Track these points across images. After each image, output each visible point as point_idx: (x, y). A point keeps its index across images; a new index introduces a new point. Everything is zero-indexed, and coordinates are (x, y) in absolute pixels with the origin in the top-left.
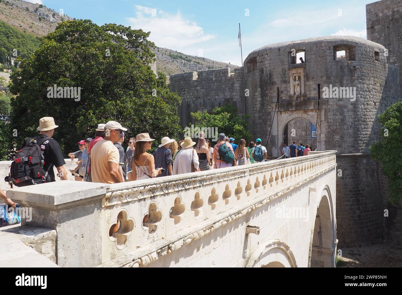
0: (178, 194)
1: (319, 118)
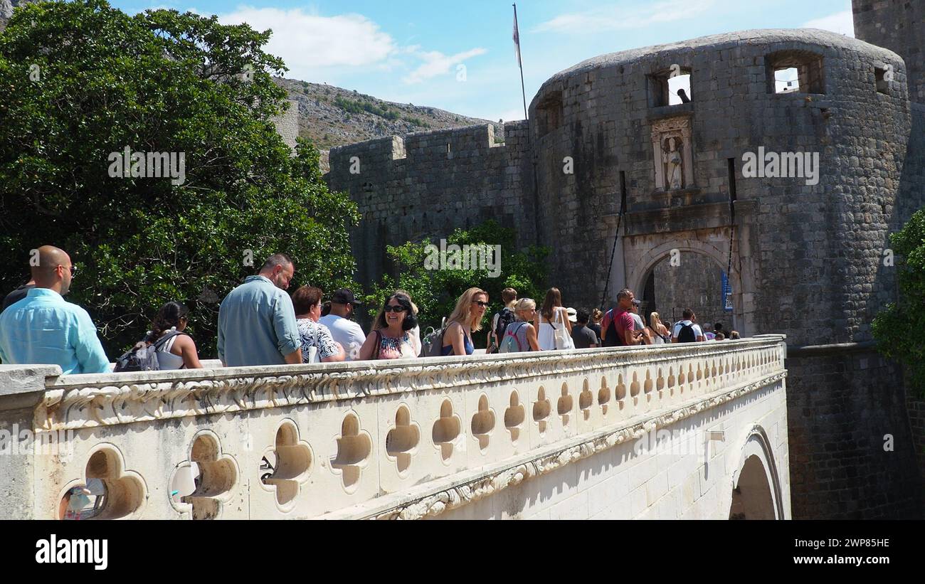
0: (287, 415)
1: (737, 250)
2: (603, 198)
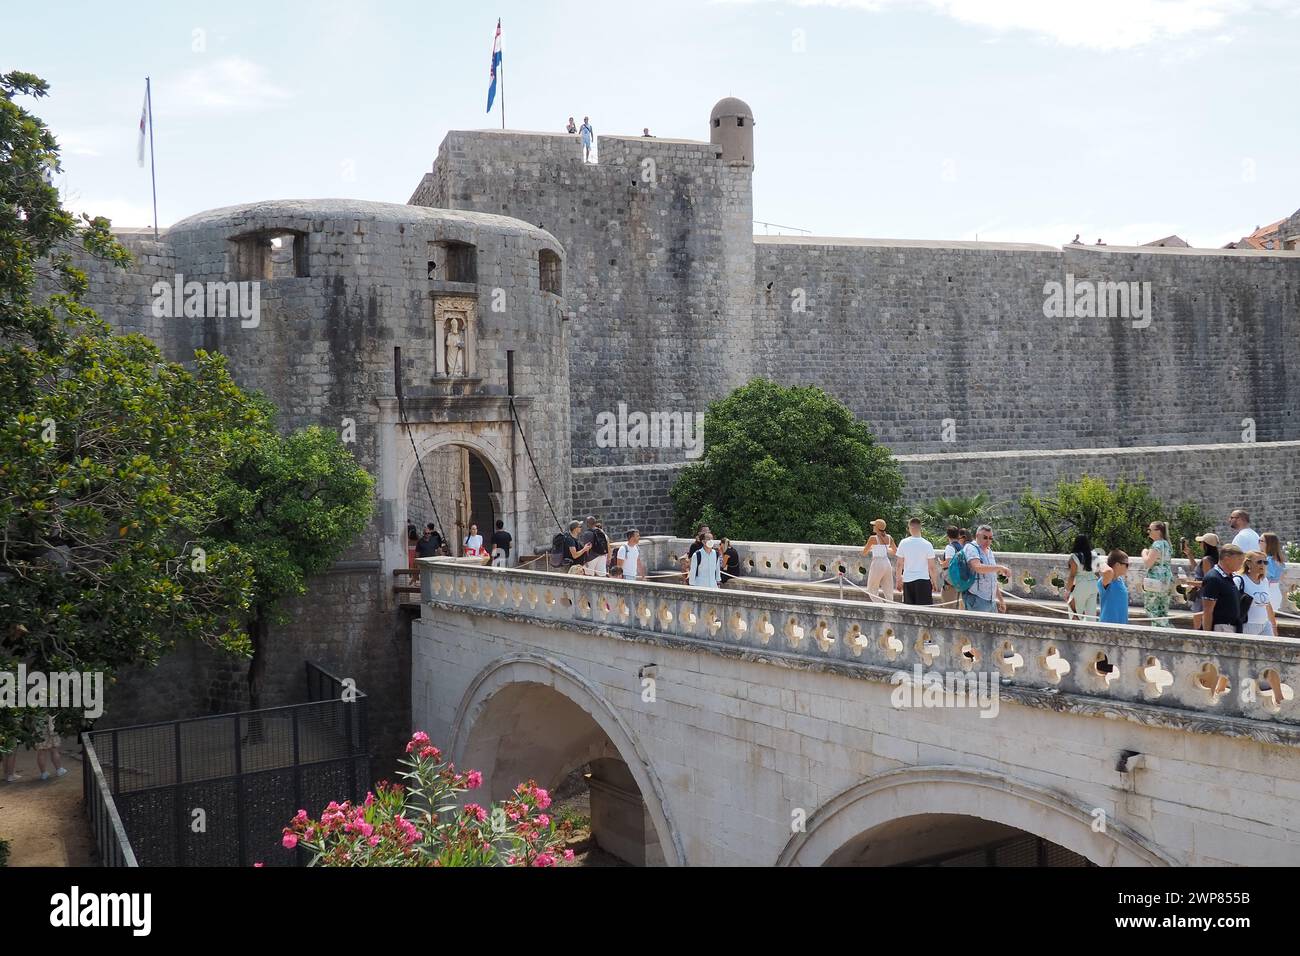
1: (510, 446)
2: (373, 376)
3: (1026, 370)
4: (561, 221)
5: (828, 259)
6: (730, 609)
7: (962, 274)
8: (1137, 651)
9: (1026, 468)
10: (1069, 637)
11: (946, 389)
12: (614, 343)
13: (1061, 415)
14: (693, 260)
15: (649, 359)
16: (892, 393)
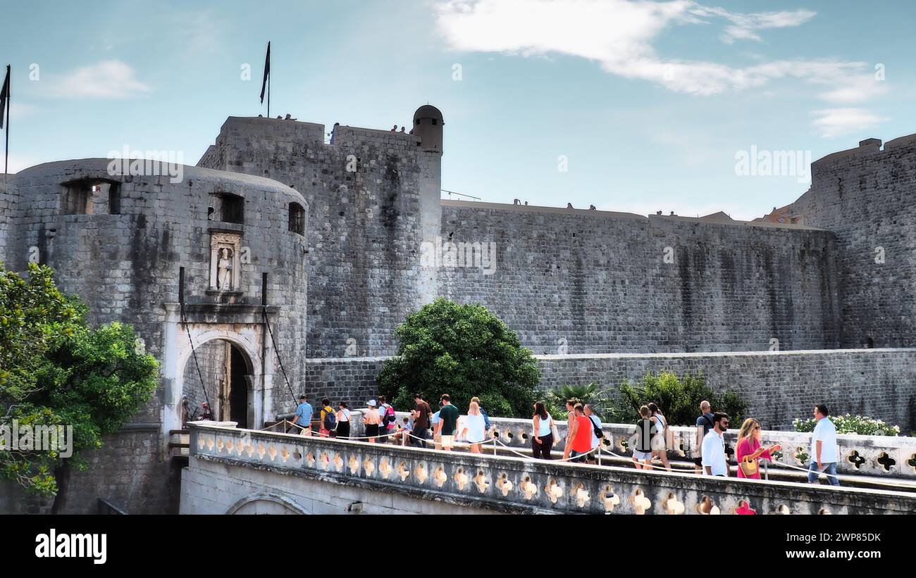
1: (261, 341)
2: (163, 287)
3: (625, 298)
4: (306, 183)
5: (492, 218)
6: (416, 461)
7: (582, 232)
8: (695, 493)
9: (624, 366)
10: (650, 482)
11: (571, 310)
12: (341, 270)
13: (648, 329)
14: (398, 215)
15: (365, 283)
16: (533, 312)
